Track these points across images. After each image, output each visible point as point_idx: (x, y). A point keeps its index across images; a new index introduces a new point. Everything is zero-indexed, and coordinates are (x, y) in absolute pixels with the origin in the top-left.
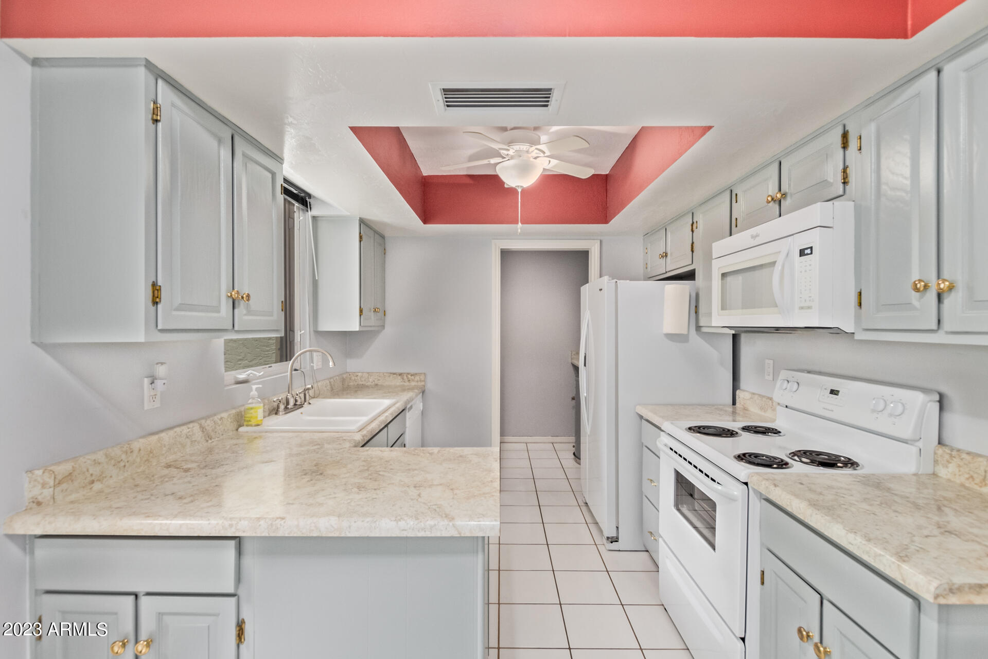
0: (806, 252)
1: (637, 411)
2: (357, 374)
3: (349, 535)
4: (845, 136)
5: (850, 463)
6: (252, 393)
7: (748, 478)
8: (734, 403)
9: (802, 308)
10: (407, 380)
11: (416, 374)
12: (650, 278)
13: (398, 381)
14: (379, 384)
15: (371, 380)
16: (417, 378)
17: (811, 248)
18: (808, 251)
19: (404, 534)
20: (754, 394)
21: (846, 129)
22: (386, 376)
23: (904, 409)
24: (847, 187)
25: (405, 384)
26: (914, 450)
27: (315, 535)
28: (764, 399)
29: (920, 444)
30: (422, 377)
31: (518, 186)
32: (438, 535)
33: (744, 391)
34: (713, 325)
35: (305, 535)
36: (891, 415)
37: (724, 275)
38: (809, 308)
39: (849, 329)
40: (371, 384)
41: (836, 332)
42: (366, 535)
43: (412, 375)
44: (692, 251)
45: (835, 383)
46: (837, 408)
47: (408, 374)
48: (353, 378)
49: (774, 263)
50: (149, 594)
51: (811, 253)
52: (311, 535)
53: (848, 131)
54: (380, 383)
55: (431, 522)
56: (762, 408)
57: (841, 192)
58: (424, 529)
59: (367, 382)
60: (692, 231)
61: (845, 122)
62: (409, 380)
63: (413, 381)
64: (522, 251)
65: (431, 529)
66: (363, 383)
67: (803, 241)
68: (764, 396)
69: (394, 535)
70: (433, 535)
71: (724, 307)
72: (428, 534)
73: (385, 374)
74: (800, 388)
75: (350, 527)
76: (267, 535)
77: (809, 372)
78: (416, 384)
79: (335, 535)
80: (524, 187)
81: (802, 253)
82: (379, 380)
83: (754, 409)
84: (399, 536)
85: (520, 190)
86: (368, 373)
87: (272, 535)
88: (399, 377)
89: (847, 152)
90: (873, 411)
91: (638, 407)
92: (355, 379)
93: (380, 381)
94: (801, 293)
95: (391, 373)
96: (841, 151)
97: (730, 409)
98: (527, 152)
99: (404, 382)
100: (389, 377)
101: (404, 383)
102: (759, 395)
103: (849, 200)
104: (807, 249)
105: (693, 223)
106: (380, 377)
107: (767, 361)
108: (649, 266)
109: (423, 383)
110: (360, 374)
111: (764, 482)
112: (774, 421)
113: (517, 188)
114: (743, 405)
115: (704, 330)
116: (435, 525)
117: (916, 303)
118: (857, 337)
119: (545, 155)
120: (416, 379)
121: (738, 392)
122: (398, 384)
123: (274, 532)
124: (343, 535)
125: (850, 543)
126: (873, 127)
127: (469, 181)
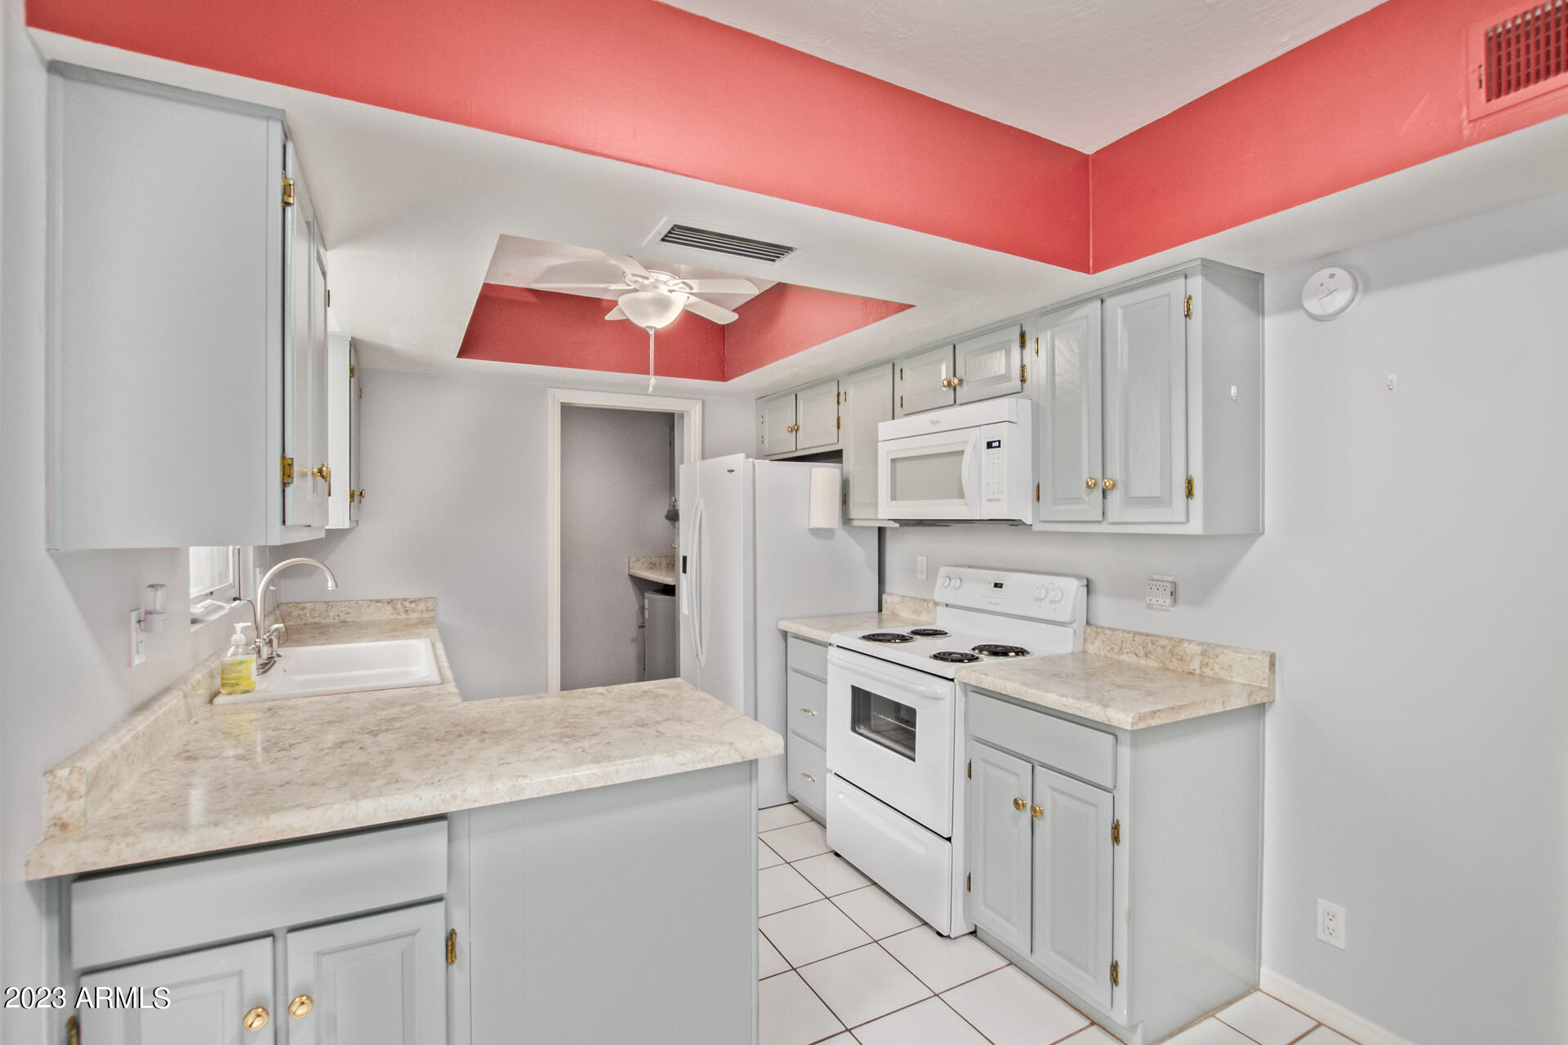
0: (994, 444)
1: (780, 627)
2: (304, 605)
3: (617, 782)
4: (1023, 336)
5: (1020, 652)
6: (234, 637)
7: (956, 673)
8: (880, 610)
9: (990, 500)
10: (402, 610)
11: (420, 600)
12: (766, 457)
13: (386, 614)
14: (349, 620)
15: (332, 614)
16: (422, 606)
17: (999, 441)
18: (997, 444)
19: (683, 769)
20: (904, 596)
21: (1024, 329)
22: (362, 606)
23: (1063, 595)
24: (1025, 385)
25: (399, 617)
26: (1070, 631)
27: (573, 789)
28: (918, 601)
29: (1075, 626)
30: (430, 605)
31: (650, 327)
32: (721, 764)
33: (891, 594)
34: (879, 518)
35: (561, 792)
36: (1052, 602)
37: (893, 461)
38: (998, 500)
39: (1028, 522)
40: (333, 621)
41: (1014, 523)
42: (638, 779)
43: (411, 602)
44: (839, 427)
45: (998, 576)
46: (1001, 601)
47: (405, 600)
48: (296, 613)
49: (961, 453)
50: (293, 929)
51: (999, 446)
52: (569, 790)
53: (1025, 332)
54: (349, 618)
55: (712, 751)
56: (915, 612)
57: (1019, 390)
58: (704, 760)
59: (325, 618)
60: (838, 403)
61: (1023, 322)
62: (407, 611)
63: (414, 611)
64: (589, 408)
65: (712, 758)
66: (316, 620)
67: (992, 434)
68: (916, 599)
69: (671, 773)
70: (714, 765)
71: (894, 498)
72: (710, 765)
73: (360, 603)
74: (963, 584)
75: (617, 771)
76: (508, 800)
77: (970, 567)
78: (420, 616)
79: (600, 785)
80: (658, 327)
81: (989, 445)
82: (348, 613)
83: (905, 613)
84: (677, 772)
85: (652, 333)
86: (326, 602)
87: (515, 799)
88: (388, 607)
89: (1025, 352)
90: (1037, 599)
91: (780, 623)
92: (299, 615)
93: (351, 615)
94: (988, 485)
95: (371, 601)
96: (1019, 349)
97: (876, 615)
98: (665, 283)
99: (398, 614)
100: (369, 606)
101: (396, 616)
102: (912, 598)
103: (1027, 397)
104: (995, 442)
105: (839, 394)
106: (350, 607)
107: (919, 558)
108: (766, 439)
109: (430, 614)
110: (309, 606)
111: (973, 674)
112: (934, 624)
113: (648, 330)
114: (891, 611)
115: (856, 523)
116: (716, 753)
117: (1086, 498)
118: (1034, 528)
119: (692, 291)
120: (419, 608)
121: (884, 597)
122: (385, 618)
123: (518, 795)
124: (609, 783)
125: (1064, 705)
126: (1049, 334)
127: (531, 299)
